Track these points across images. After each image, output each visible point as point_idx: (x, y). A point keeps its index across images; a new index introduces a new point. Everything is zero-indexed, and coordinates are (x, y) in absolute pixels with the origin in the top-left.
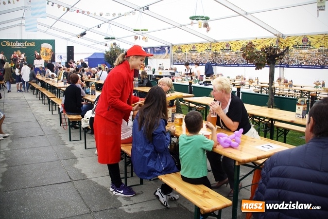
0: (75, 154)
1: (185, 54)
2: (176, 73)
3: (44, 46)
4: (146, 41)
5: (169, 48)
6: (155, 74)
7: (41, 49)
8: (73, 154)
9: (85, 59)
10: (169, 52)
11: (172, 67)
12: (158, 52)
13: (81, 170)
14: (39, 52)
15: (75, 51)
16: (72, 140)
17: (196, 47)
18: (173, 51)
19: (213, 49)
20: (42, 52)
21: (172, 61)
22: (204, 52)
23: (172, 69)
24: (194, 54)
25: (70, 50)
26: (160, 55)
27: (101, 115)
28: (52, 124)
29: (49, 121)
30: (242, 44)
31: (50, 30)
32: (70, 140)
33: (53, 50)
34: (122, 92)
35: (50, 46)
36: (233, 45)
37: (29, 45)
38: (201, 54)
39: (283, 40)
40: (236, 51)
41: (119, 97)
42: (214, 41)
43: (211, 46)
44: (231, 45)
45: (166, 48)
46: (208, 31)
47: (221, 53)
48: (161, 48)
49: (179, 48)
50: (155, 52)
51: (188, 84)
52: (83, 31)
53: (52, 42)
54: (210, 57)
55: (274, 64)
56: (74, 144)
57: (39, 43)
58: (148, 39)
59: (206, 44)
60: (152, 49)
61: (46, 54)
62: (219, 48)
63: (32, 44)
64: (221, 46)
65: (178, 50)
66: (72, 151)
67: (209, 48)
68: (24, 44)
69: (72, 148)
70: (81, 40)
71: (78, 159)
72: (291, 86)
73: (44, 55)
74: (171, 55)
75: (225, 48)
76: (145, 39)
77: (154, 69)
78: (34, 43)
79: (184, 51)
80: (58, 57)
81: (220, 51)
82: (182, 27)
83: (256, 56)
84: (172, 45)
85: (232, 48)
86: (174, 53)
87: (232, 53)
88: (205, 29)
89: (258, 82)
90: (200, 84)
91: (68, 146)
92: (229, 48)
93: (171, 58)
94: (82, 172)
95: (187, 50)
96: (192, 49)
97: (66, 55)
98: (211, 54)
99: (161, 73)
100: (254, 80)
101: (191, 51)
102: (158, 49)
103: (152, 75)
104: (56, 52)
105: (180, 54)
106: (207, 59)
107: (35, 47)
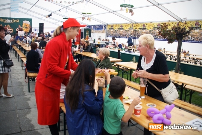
0: (30, 104)
1: (116, 30)
2: (109, 43)
3: (25, 22)
4: (90, 21)
5: (105, 26)
6: (95, 43)
7: (23, 24)
8: (28, 104)
9: (51, 31)
10: (105, 29)
11: (107, 39)
12: (98, 29)
13: (31, 121)
14: (22, 26)
15: (44, 26)
16: (30, 91)
17: (123, 26)
18: (107, 28)
19: (134, 28)
20: (23, 26)
21: (106, 35)
22: (128, 29)
23: (106, 40)
24: (121, 31)
25: (41, 26)
26: (99, 30)
27: (40, 81)
28: (20, 77)
29: (18, 75)
30: (153, 25)
31: (29, 12)
32: (29, 92)
33: (31, 25)
34: (60, 59)
35: (28, 23)
36: (148, 26)
37: (15, 21)
38: (126, 31)
39: (182, 23)
40: (150, 30)
41: (57, 64)
42: (135, 23)
43: (133, 26)
44: (146, 25)
45: (103, 26)
46: (132, 15)
47: (139, 30)
48: (100, 26)
49: (112, 26)
50: (96, 28)
51: (117, 51)
52: (49, 13)
53: (30, 20)
54: (132, 33)
55: (181, 39)
56: (31, 95)
57: (22, 20)
58: (92, 20)
59: (129, 24)
60: (94, 26)
61: (26, 28)
62: (138, 27)
63: (18, 21)
64: (139, 26)
65: (111, 27)
66: (28, 101)
67: (132, 27)
68: (12, 21)
69: (29, 99)
70: (48, 19)
71: (31, 109)
72: (188, 55)
73: (25, 28)
74: (106, 31)
75: (142, 27)
76: (89, 19)
77: (95, 40)
78: (19, 20)
79: (115, 29)
80: (34, 29)
81: (139, 29)
82: (114, 13)
83: (168, 34)
84: (107, 24)
85: (146, 28)
86: (109, 29)
87: (147, 31)
88: (130, 14)
89: (165, 51)
90: (126, 51)
91: (26, 96)
92: (145, 28)
93: (106, 33)
94: (32, 123)
95: (117, 28)
96: (120, 27)
97: (39, 29)
98: (132, 31)
99: (99, 43)
100: (162, 50)
101: (119, 29)
102: (98, 27)
103: (93, 44)
104: (32, 27)
105: (112, 30)
106: (129, 34)
107: (19, 23)
